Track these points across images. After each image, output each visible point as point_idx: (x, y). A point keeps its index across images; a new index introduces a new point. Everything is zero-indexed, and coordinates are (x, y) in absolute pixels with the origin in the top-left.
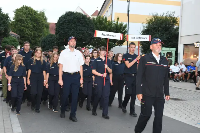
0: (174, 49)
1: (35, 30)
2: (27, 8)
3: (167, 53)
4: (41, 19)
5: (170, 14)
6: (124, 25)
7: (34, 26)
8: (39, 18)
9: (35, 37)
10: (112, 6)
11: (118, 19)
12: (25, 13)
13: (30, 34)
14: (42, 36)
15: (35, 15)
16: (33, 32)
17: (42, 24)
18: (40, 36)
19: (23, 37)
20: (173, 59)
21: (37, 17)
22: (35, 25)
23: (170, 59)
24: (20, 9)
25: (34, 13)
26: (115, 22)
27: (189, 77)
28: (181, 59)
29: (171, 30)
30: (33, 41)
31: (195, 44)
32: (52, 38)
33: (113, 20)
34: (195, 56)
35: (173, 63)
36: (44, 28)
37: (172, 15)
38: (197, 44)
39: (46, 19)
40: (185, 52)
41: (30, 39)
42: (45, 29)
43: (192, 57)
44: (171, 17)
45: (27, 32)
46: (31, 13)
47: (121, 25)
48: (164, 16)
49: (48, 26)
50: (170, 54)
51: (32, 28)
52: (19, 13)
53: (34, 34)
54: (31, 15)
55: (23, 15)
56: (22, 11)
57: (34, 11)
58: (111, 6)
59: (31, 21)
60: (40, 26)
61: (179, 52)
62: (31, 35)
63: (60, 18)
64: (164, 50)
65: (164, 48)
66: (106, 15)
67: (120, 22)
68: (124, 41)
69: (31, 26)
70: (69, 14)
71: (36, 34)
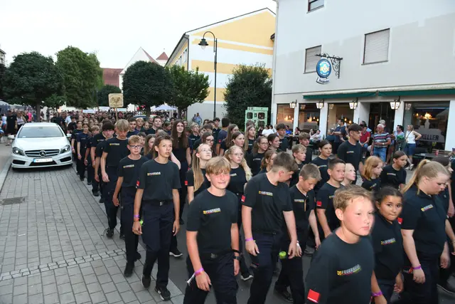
0: (267, 109)
1: (85, 79)
2: (73, 49)
3: (259, 114)
4: (93, 64)
5: (260, 65)
6: (205, 77)
7: (84, 74)
8: (90, 62)
9: (85, 87)
10: (188, 50)
11: (198, 69)
12: (71, 57)
13: (78, 83)
14: (94, 86)
15: (84, 58)
16: (82, 81)
17: (94, 70)
18: (91, 86)
19: (70, 87)
20: (265, 120)
21: (88, 61)
22: (85, 71)
24: (64, 51)
25: (83, 56)
26: (195, 73)
28: (274, 123)
29: (261, 86)
30: (83, 93)
31: (290, 104)
33: (190, 69)
34: (290, 117)
36: (96, 76)
37: (263, 67)
38: (293, 104)
39: (98, 64)
40: (278, 113)
41: (79, 90)
42: (98, 77)
43: (286, 119)
44: (261, 70)
45: (74, 81)
46: (79, 56)
47: (202, 76)
49: (100, 72)
50: (261, 115)
51: (81, 76)
52: (63, 56)
53: (84, 83)
54: (79, 58)
55: (69, 59)
56: (67, 54)
57: (83, 53)
58: (186, 50)
59: (80, 66)
60: (91, 73)
61: (272, 112)
62: (80, 85)
63: (128, 69)
64: (256, 110)
65: (255, 108)
66: (180, 62)
67: (200, 73)
68: (206, 97)
69: (80, 73)
70: (140, 65)
71: (87, 83)
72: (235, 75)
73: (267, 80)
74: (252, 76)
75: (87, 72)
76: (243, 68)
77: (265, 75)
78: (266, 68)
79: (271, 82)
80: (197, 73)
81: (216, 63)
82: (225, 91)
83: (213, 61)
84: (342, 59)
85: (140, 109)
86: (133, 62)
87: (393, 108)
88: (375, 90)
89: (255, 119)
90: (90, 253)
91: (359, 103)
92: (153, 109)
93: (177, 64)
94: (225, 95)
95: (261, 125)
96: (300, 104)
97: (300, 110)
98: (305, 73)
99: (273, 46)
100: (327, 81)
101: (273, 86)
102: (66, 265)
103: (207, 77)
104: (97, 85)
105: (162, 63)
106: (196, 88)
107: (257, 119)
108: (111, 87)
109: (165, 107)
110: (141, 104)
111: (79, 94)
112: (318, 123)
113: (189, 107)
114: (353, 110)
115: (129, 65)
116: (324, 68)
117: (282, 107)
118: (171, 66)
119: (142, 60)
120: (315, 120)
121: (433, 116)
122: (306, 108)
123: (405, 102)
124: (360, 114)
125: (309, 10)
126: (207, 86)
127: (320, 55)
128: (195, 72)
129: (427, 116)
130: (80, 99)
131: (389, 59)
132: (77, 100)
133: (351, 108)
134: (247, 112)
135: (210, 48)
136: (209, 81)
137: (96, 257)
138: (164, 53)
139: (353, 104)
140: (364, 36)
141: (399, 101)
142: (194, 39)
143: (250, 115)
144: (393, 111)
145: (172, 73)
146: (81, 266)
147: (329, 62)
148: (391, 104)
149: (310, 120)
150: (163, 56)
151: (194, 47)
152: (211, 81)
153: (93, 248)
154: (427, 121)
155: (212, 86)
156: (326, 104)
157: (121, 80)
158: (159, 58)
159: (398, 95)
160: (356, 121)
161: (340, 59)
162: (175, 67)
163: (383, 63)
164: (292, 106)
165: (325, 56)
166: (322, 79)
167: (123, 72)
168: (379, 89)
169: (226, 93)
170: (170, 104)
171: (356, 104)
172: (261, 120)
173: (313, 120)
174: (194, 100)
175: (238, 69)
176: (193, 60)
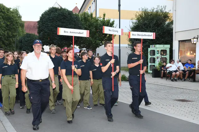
0: (169, 46)
1: (9, 30)
3: (162, 51)
4: (16, 17)
5: (160, 8)
6: (111, 22)
7: (7, 25)
8: (13, 15)
9: (9, 37)
11: (104, 15)
13: (3, 33)
14: (16, 35)
15: (8, 12)
16: (6, 32)
17: (16, 23)
18: (14, 36)
20: (168, 56)
21: (10, 15)
22: (8, 23)
23: (165, 56)
25: (7, 10)
26: (102, 19)
27: (187, 75)
29: (163, 26)
31: (192, 40)
32: (30, 38)
33: (98, 16)
34: (192, 52)
35: (168, 61)
36: (18, 27)
37: (163, 10)
38: (194, 39)
39: (20, 17)
40: (180, 49)
42: (20, 28)
43: (189, 54)
47: (108, 21)
48: (155, 11)
49: (22, 25)
50: (164, 52)
51: (5, 28)
53: (8, 33)
54: (4, 13)
57: (7, 8)
58: (94, 1)
59: (4, 19)
60: (14, 25)
61: (173, 49)
64: (158, 48)
65: (157, 46)
67: (106, 18)
70: (53, 10)
71: (10, 33)
72: (138, 19)
73: (167, 22)
74: (152, 19)
75: (10, 24)
77: (166, 16)
79: (172, 23)
80: (104, 18)
89: (157, 55)
101: (174, 26)
103: (113, 22)
104: (19, 35)
107: (159, 55)
128: (102, 17)
134: (149, 49)
143: (153, 52)
145: (82, 20)
150: (76, 10)
162: (85, 14)
164: (194, 41)
172: (163, 56)
174: (101, 43)
175: (140, 13)
176: (100, 9)
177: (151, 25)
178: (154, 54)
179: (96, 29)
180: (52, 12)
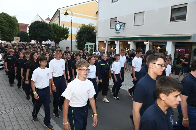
0: (94, 43)
1: (11, 28)
2: (4, 14)
3: (91, 45)
4: (15, 21)
5: (91, 25)
6: (67, 29)
7: (10, 25)
8: (13, 20)
9: (11, 32)
10: (59, 17)
11: (64, 25)
12: (4, 17)
15: (10, 18)
16: (9, 29)
17: (15, 24)
18: (14, 31)
19: (3, 32)
20: (94, 48)
22: (10, 24)
28: (97, 49)
29: (92, 33)
30: (9, 34)
33: (60, 25)
34: (104, 47)
35: (94, 50)
36: (16, 27)
39: (17, 21)
40: (99, 45)
41: (8, 33)
43: (102, 48)
44: (92, 27)
45: (5, 29)
46: (8, 17)
48: (89, 25)
49: (18, 25)
50: (92, 46)
56: (2, 16)
57: (10, 16)
59: (8, 22)
60: (13, 25)
61: (96, 45)
62: (8, 31)
63: (31, 24)
64: (89, 44)
65: (89, 43)
66: (56, 22)
67: (65, 27)
68: (68, 38)
69: (8, 25)
70: (37, 22)
71: (11, 30)
72: (81, 29)
73: (94, 31)
74: (88, 30)
76: (84, 25)
77: (93, 29)
78: (94, 26)
79: (96, 32)
80: (64, 27)
81: (72, 23)
82: (76, 35)
83: (71, 22)
84: (125, 23)
85: (37, 42)
86: (34, 21)
87: (145, 44)
88: (138, 36)
90: (13, 108)
91: (132, 42)
92: (43, 42)
93: (54, 23)
94: (76, 37)
95: (92, 50)
96: (108, 42)
97: (108, 44)
98: (110, 29)
99: (97, 16)
100: (119, 32)
101: (97, 34)
102: (1, 114)
103: (68, 29)
104: (17, 31)
105: (48, 22)
106: (63, 33)
107: (90, 48)
108: (23, 32)
109: (49, 42)
110: (37, 40)
111: (8, 35)
112: (116, 49)
113: (60, 42)
114: (130, 45)
115: (32, 22)
116: (118, 27)
117: (100, 43)
118: (52, 23)
119: (38, 20)
120: (114, 49)
121: (161, 48)
122: (110, 43)
123: (150, 42)
124: (132, 47)
125: (112, 2)
126: (68, 33)
127: (116, 21)
128: (63, 26)
129: (159, 47)
130: (8, 38)
131: (144, 24)
132: (6, 37)
133: (129, 44)
134: (85, 44)
135: (69, 16)
136: (69, 31)
137: (16, 109)
138: (48, 18)
139: (129, 42)
140: (134, 14)
141: (147, 41)
142: (62, 12)
143: (87, 46)
144: (145, 45)
145: (52, 27)
146: (9, 114)
147: (120, 24)
148: (145, 42)
149: (112, 48)
150: (48, 19)
151: (62, 16)
152: (70, 31)
153: (15, 106)
154: (158, 49)
155: (70, 33)
156: (119, 42)
157: (28, 29)
158: (46, 20)
159: (147, 39)
160: (131, 49)
161: (124, 23)
163: (142, 26)
164: (105, 42)
165: (118, 22)
166: (117, 31)
167: (29, 25)
168: (140, 36)
169: (76, 36)
170: (51, 41)
171: (131, 42)
172: (92, 48)
173: (113, 48)
174: (62, 39)
175: (82, 26)
176: (62, 21)
177: (87, 33)
178: (88, 47)
179: (60, 32)
180: (37, 23)
